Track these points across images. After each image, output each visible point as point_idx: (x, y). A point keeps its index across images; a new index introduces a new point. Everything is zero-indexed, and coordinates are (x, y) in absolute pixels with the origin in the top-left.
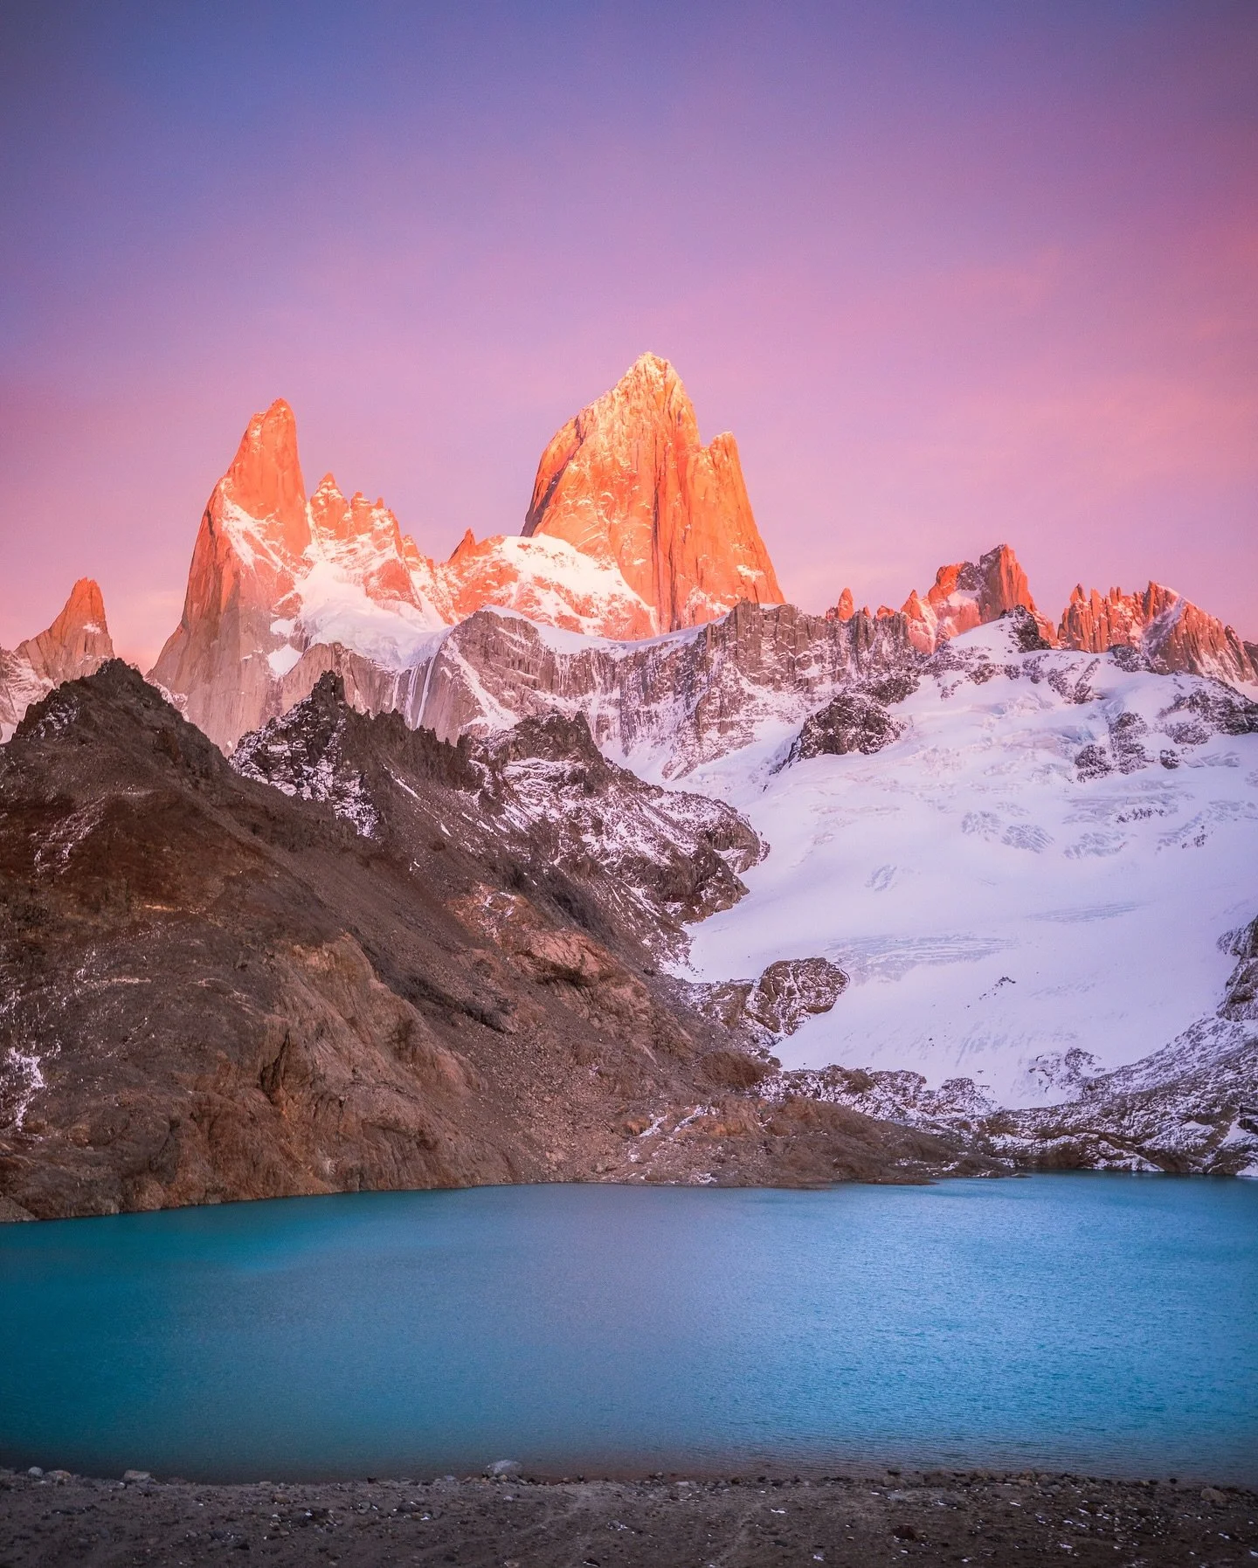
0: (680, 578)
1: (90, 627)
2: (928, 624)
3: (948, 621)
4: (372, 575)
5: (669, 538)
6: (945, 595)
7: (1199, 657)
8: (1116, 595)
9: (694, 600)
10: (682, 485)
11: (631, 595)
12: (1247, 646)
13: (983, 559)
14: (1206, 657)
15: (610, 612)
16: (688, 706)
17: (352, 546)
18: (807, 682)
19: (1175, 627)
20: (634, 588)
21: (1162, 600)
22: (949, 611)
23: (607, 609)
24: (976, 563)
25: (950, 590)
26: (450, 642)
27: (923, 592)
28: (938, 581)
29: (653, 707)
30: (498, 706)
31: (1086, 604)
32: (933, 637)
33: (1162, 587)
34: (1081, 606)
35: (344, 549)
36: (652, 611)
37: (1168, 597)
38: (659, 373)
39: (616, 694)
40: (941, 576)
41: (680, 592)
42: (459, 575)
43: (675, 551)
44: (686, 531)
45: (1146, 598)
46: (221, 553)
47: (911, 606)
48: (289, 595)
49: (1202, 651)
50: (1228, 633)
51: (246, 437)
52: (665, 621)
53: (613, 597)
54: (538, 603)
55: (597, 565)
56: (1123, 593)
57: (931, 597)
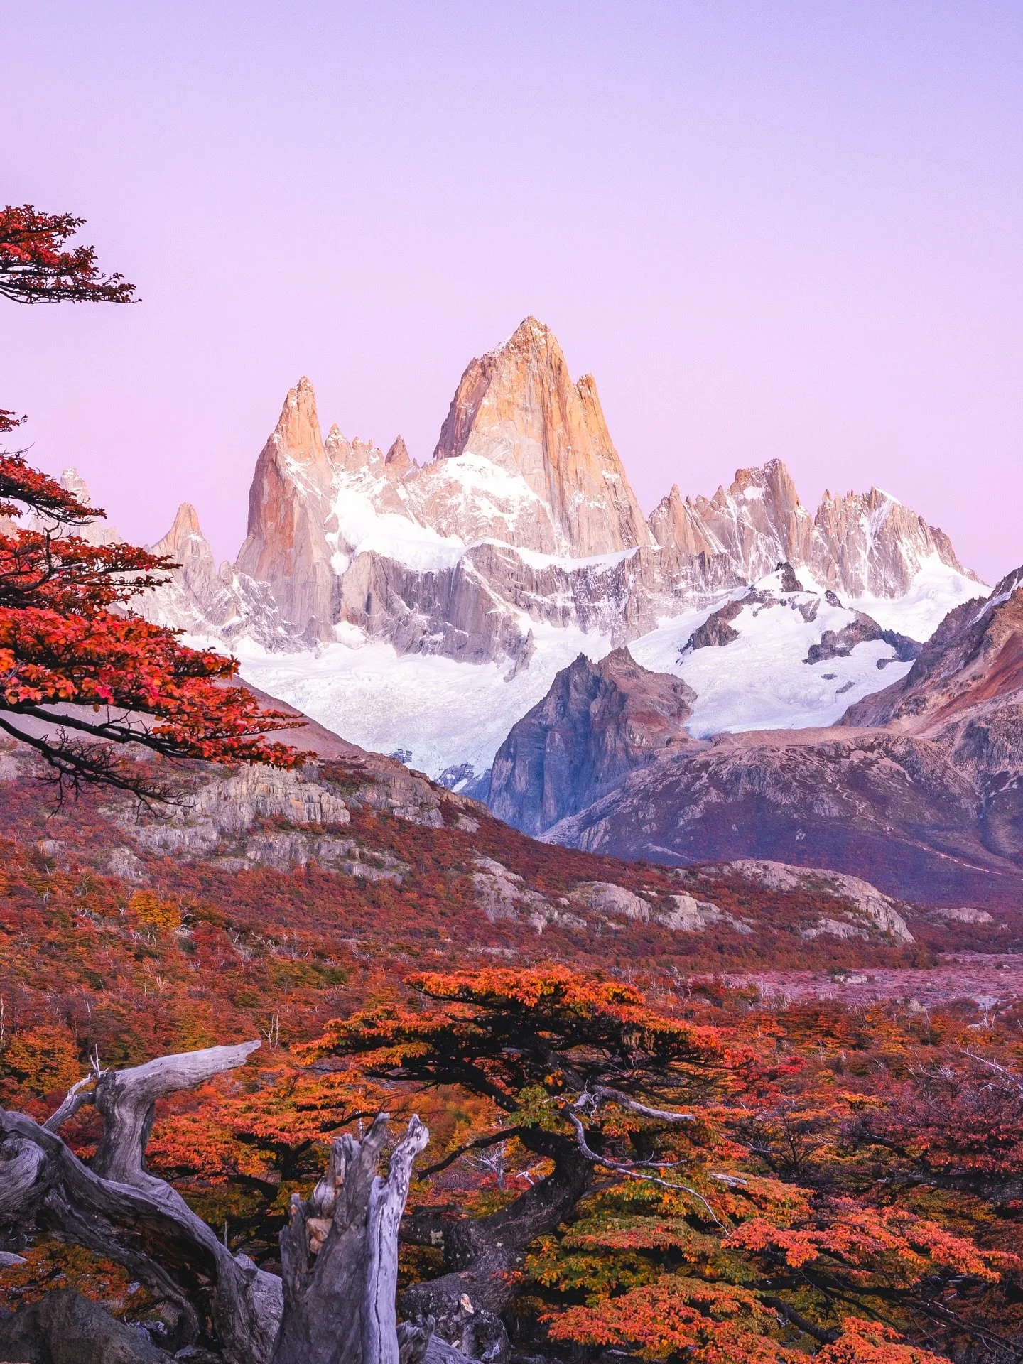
0: (566, 485)
1: (194, 537)
2: (731, 510)
3: (745, 509)
4: (376, 497)
5: (556, 454)
6: (742, 489)
7: (900, 540)
8: (851, 495)
9: (577, 500)
10: (564, 417)
11: (534, 497)
12: (931, 529)
13: (767, 466)
14: (905, 540)
15: (522, 510)
16: (618, 606)
17: (358, 476)
18: (680, 591)
19: (886, 521)
20: (534, 490)
21: (880, 499)
22: (745, 502)
23: (519, 508)
24: (762, 468)
25: (745, 486)
26: (465, 559)
27: (726, 488)
28: (737, 479)
29: (596, 604)
30: (503, 601)
31: (832, 503)
32: (735, 519)
33: (880, 491)
34: (829, 505)
35: (353, 478)
36: (547, 506)
37: (883, 499)
38: (542, 334)
39: (571, 594)
40: (740, 474)
41: (567, 494)
42: (422, 489)
43: (561, 465)
44: (568, 450)
45: (870, 496)
46: (289, 492)
47: (719, 495)
48: (330, 516)
49: (902, 536)
50: (920, 521)
51: (286, 404)
52: (556, 513)
53: (522, 499)
54: (479, 509)
55: (507, 474)
56: (854, 494)
57: (732, 490)
